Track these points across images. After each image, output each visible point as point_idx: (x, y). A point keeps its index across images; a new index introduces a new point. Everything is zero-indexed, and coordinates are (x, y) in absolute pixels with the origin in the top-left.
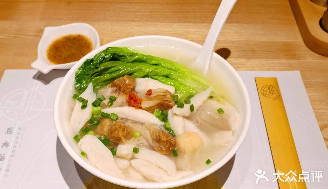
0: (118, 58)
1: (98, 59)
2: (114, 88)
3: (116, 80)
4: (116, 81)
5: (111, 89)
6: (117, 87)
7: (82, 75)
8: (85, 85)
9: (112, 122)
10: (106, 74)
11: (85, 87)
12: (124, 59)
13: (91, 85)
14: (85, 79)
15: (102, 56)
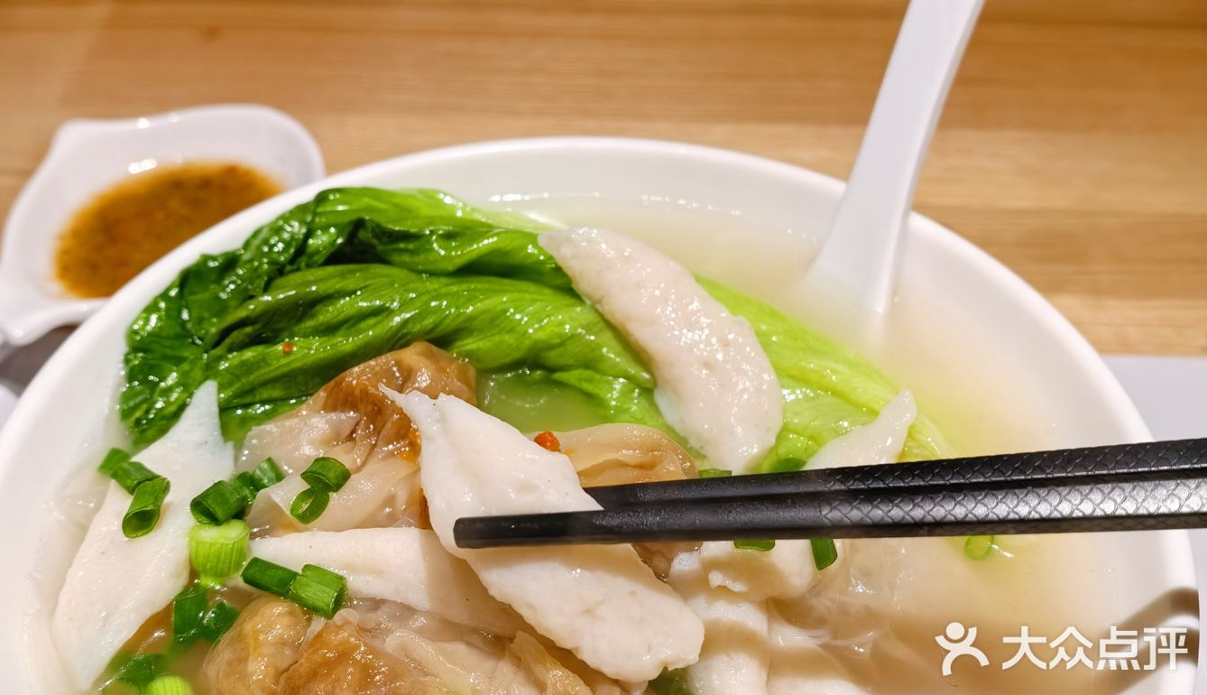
0: (380, 248)
1: (265, 255)
2: (343, 416)
3: (356, 369)
4: (355, 376)
5: (327, 422)
6: (362, 407)
7: (167, 343)
8: (174, 396)
9: (309, 620)
10: (305, 336)
11: (173, 408)
12: (413, 253)
13: (207, 397)
14: (178, 361)
15: (286, 236)
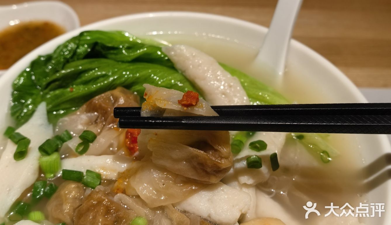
0: (104, 52)
1: (61, 55)
2: (93, 114)
3: (97, 97)
4: (97, 100)
5: (87, 117)
6: (100, 111)
7: (27, 88)
9: (85, 190)
10: (77, 85)
11: (30, 112)
12: (116, 54)
13: (42, 108)
14: (31, 95)
15: (69, 48)
